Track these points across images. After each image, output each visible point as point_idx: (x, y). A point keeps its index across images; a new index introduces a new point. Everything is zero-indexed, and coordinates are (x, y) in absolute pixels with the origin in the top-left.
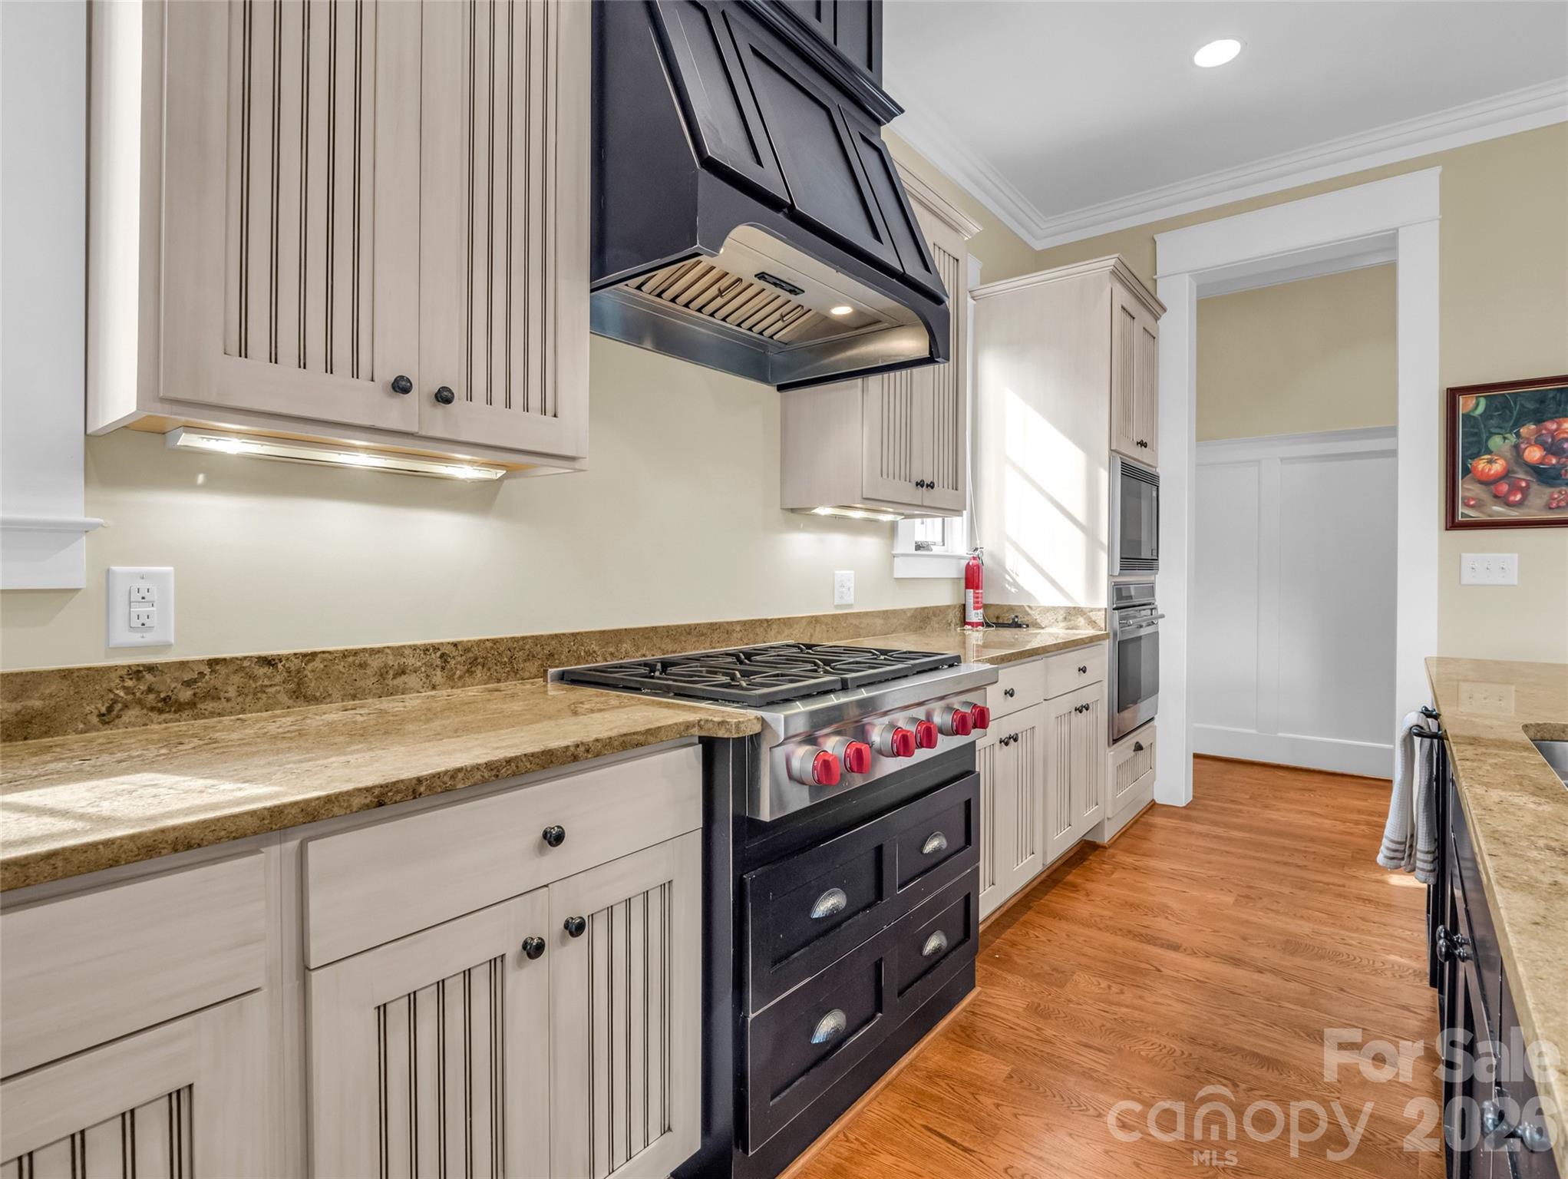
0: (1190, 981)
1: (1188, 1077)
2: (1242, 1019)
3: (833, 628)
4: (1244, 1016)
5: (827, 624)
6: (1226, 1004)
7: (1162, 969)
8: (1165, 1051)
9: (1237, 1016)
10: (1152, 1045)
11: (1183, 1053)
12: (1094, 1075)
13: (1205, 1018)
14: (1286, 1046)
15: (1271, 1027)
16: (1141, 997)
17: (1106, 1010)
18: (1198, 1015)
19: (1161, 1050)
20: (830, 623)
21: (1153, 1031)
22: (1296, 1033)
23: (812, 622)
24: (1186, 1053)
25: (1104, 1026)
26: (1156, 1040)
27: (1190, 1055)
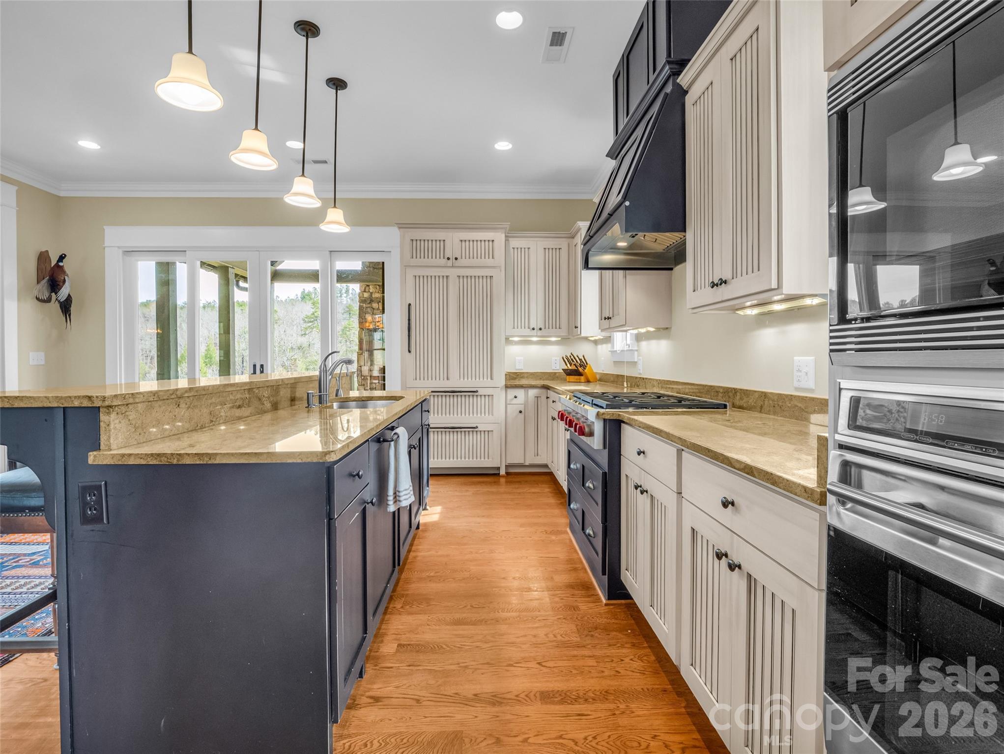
0: (517, 663)
1: (491, 602)
2: (478, 644)
3: (778, 405)
4: (477, 647)
5: (773, 401)
6: (489, 652)
7: (538, 666)
8: (506, 610)
9: (480, 646)
10: (513, 611)
11: (498, 612)
12: (526, 590)
13: (497, 637)
14: (453, 635)
15: (461, 645)
16: (535, 636)
17: (545, 621)
18: (501, 637)
19: (508, 610)
20: (776, 400)
21: (517, 618)
22: (448, 646)
23: (761, 397)
24: (497, 613)
25: (539, 612)
26: (512, 614)
27: (495, 612)
